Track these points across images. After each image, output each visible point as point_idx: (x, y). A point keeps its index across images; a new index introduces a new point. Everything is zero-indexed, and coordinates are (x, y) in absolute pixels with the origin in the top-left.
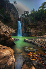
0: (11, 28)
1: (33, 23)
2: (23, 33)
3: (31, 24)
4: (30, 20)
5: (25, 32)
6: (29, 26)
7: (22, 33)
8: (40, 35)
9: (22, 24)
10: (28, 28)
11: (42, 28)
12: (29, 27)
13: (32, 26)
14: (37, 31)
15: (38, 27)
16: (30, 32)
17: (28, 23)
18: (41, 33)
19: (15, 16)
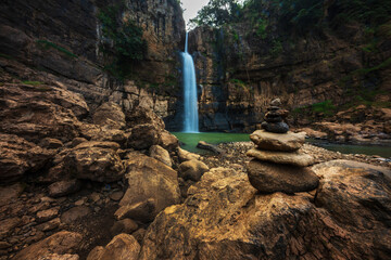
0: (150, 92)
1: (265, 54)
2: (211, 113)
3: (254, 63)
4: (247, 39)
5: (221, 110)
6: (241, 75)
7: (206, 117)
9: (204, 67)
10: (240, 84)
11: (325, 82)
12: (244, 80)
13: (260, 70)
14: (290, 102)
15: (297, 78)
16: (250, 107)
17: (236, 59)
18: (317, 110)
19: (164, 29)
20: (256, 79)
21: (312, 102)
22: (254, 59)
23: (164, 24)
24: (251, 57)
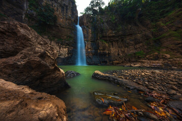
0: (57, 43)
1: (114, 30)
2: (91, 55)
3: (110, 33)
4: (107, 22)
5: (96, 54)
6: (104, 37)
7: (88, 57)
8: (133, 60)
9: (87, 33)
10: (104, 42)
11: (139, 43)
12: (106, 41)
13: (113, 36)
14: (126, 51)
15: (128, 41)
16: (109, 53)
17: (102, 31)
18: (138, 55)
19: (67, 12)
20: (111, 40)
21: (135, 51)
22: (110, 31)
23: (67, 10)
24: (109, 30)
